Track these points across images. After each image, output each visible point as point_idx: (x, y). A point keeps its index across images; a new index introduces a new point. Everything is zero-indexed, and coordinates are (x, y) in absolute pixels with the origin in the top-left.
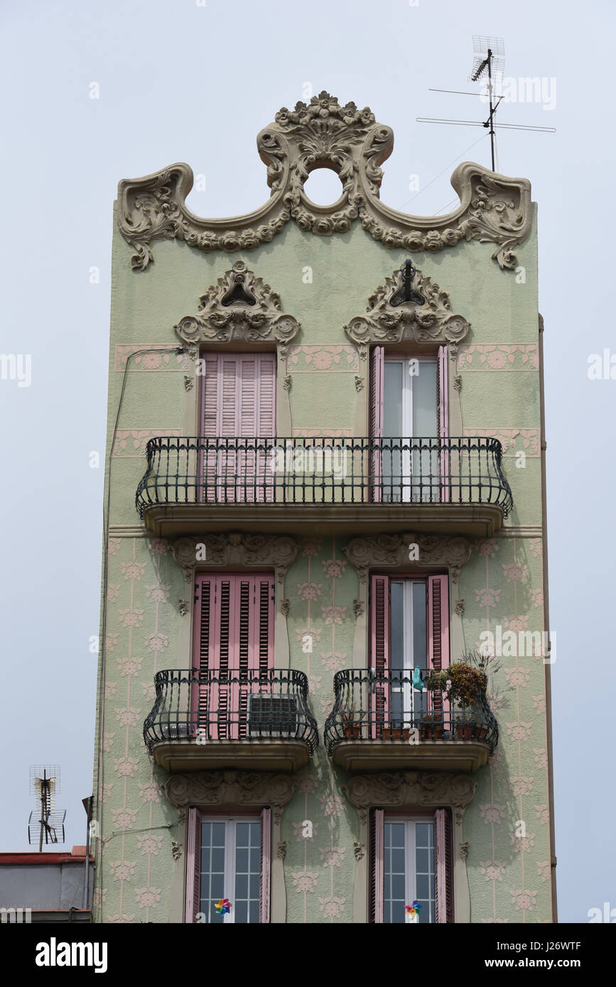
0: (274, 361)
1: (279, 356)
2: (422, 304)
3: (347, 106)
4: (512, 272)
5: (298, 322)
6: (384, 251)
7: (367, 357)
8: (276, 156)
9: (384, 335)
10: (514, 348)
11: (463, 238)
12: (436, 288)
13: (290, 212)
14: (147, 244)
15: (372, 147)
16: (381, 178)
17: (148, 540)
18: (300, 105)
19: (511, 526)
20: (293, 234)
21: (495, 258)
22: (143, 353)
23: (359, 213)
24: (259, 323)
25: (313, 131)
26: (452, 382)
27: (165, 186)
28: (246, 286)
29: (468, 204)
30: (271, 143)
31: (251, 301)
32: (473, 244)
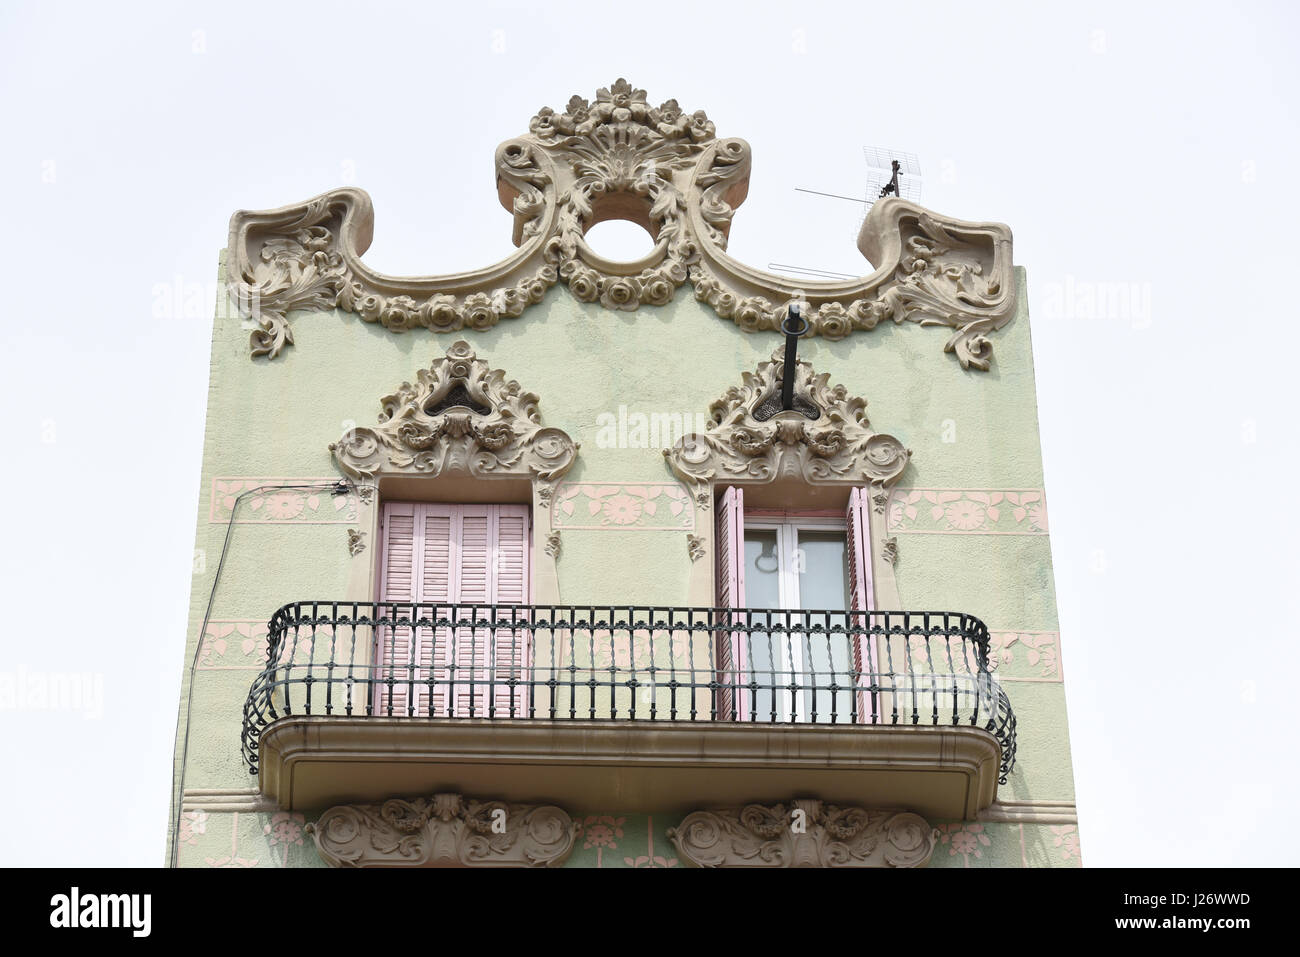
0: (526, 518)
1: (537, 499)
2: (815, 419)
3: (663, 107)
4: (986, 374)
5: (574, 440)
6: (738, 336)
7: (711, 502)
8: (532, 182)
9: (745, 467)
10: (997, 498)
11: (888, 318)
12: (840, 393)
13: (558, 269)
14: (284, 315)
15: (710, 170)
16: (730, 218)
17: (265, 817)
18: (576, 103)
19: (1013, 801)
20: (564, 305)
21: (951, 351)
22: (266, 492)
23: (688, 274)
24: (496, 443)
25: (601, 144)
26: (880, 548)
27: (320, 224)
28: (473, 383)
29: (895, 264)
30: (522, 160)
31: (483, 408)
32: (909, 329)
